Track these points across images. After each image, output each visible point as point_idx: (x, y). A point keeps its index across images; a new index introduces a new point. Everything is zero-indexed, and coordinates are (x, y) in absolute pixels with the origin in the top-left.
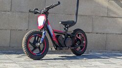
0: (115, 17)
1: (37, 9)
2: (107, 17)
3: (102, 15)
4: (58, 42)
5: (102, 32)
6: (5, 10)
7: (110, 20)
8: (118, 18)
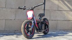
0: (62, 11)
1: (25, 7)
2: (57, 10)
3: (55, 9)
4: (38, 27)
5: (55, 19)
6: (2, 7)
7: (59, 12)
8: (63, 11)
